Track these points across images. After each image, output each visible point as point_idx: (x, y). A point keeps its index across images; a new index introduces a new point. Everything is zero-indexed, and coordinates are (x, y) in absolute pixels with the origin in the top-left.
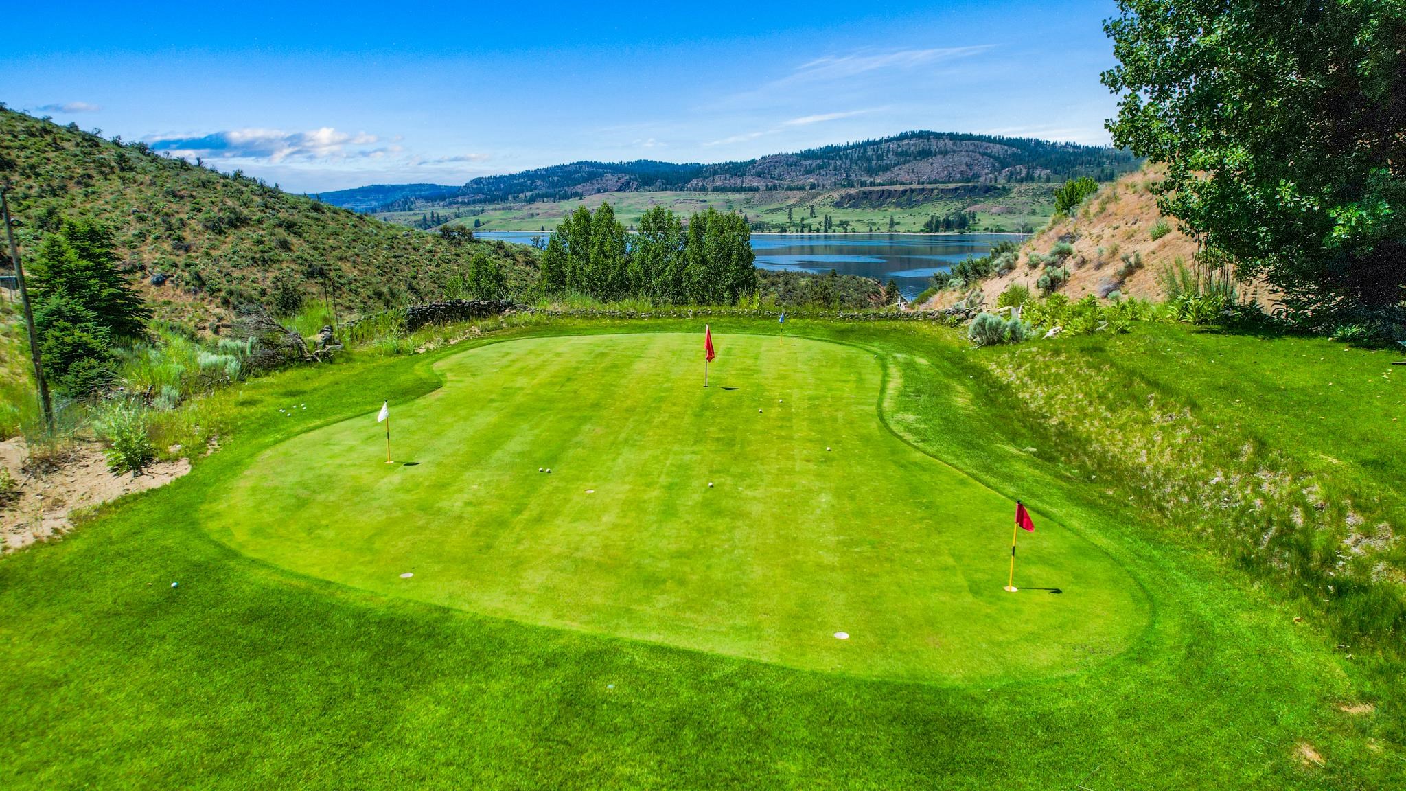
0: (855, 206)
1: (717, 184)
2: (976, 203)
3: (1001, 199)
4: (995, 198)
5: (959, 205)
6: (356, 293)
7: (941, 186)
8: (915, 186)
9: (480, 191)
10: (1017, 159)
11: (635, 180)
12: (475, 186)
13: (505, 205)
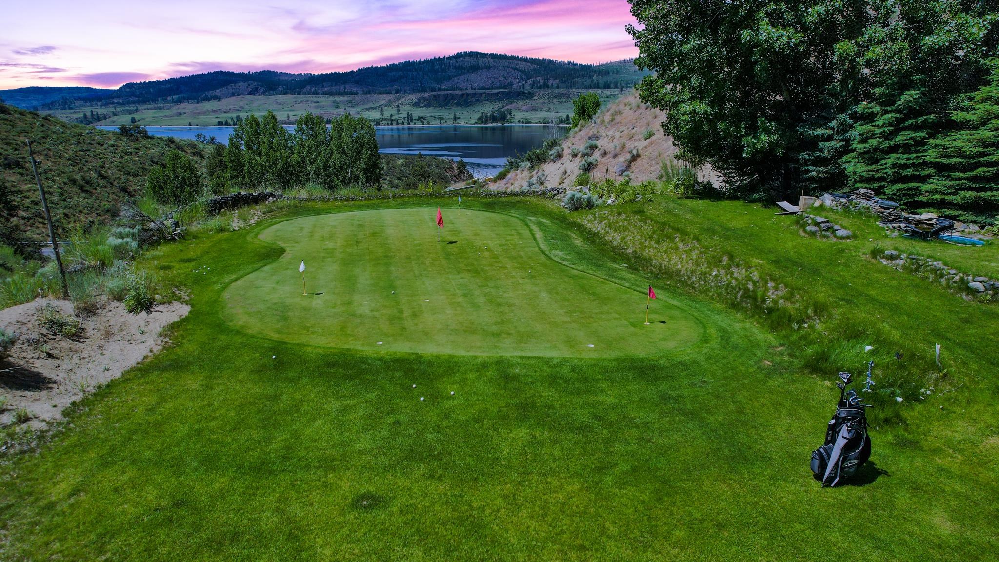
0: (428, 106)
1: (326, 89)
2: (511, 103)
3: (528, 101)
4: (524, 100)
5: (501, 105)
6: (53, 181)
7: (488, 91)
8: (469, 91)
9: (133, 94)
10: (537, 73)
11: (262, 86)
12: (128, 90)
13: (156, 106)
